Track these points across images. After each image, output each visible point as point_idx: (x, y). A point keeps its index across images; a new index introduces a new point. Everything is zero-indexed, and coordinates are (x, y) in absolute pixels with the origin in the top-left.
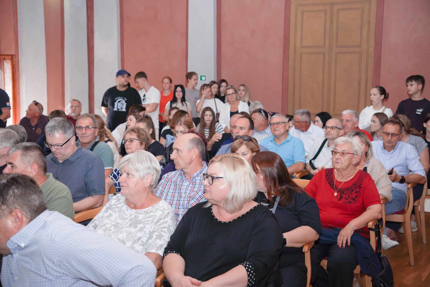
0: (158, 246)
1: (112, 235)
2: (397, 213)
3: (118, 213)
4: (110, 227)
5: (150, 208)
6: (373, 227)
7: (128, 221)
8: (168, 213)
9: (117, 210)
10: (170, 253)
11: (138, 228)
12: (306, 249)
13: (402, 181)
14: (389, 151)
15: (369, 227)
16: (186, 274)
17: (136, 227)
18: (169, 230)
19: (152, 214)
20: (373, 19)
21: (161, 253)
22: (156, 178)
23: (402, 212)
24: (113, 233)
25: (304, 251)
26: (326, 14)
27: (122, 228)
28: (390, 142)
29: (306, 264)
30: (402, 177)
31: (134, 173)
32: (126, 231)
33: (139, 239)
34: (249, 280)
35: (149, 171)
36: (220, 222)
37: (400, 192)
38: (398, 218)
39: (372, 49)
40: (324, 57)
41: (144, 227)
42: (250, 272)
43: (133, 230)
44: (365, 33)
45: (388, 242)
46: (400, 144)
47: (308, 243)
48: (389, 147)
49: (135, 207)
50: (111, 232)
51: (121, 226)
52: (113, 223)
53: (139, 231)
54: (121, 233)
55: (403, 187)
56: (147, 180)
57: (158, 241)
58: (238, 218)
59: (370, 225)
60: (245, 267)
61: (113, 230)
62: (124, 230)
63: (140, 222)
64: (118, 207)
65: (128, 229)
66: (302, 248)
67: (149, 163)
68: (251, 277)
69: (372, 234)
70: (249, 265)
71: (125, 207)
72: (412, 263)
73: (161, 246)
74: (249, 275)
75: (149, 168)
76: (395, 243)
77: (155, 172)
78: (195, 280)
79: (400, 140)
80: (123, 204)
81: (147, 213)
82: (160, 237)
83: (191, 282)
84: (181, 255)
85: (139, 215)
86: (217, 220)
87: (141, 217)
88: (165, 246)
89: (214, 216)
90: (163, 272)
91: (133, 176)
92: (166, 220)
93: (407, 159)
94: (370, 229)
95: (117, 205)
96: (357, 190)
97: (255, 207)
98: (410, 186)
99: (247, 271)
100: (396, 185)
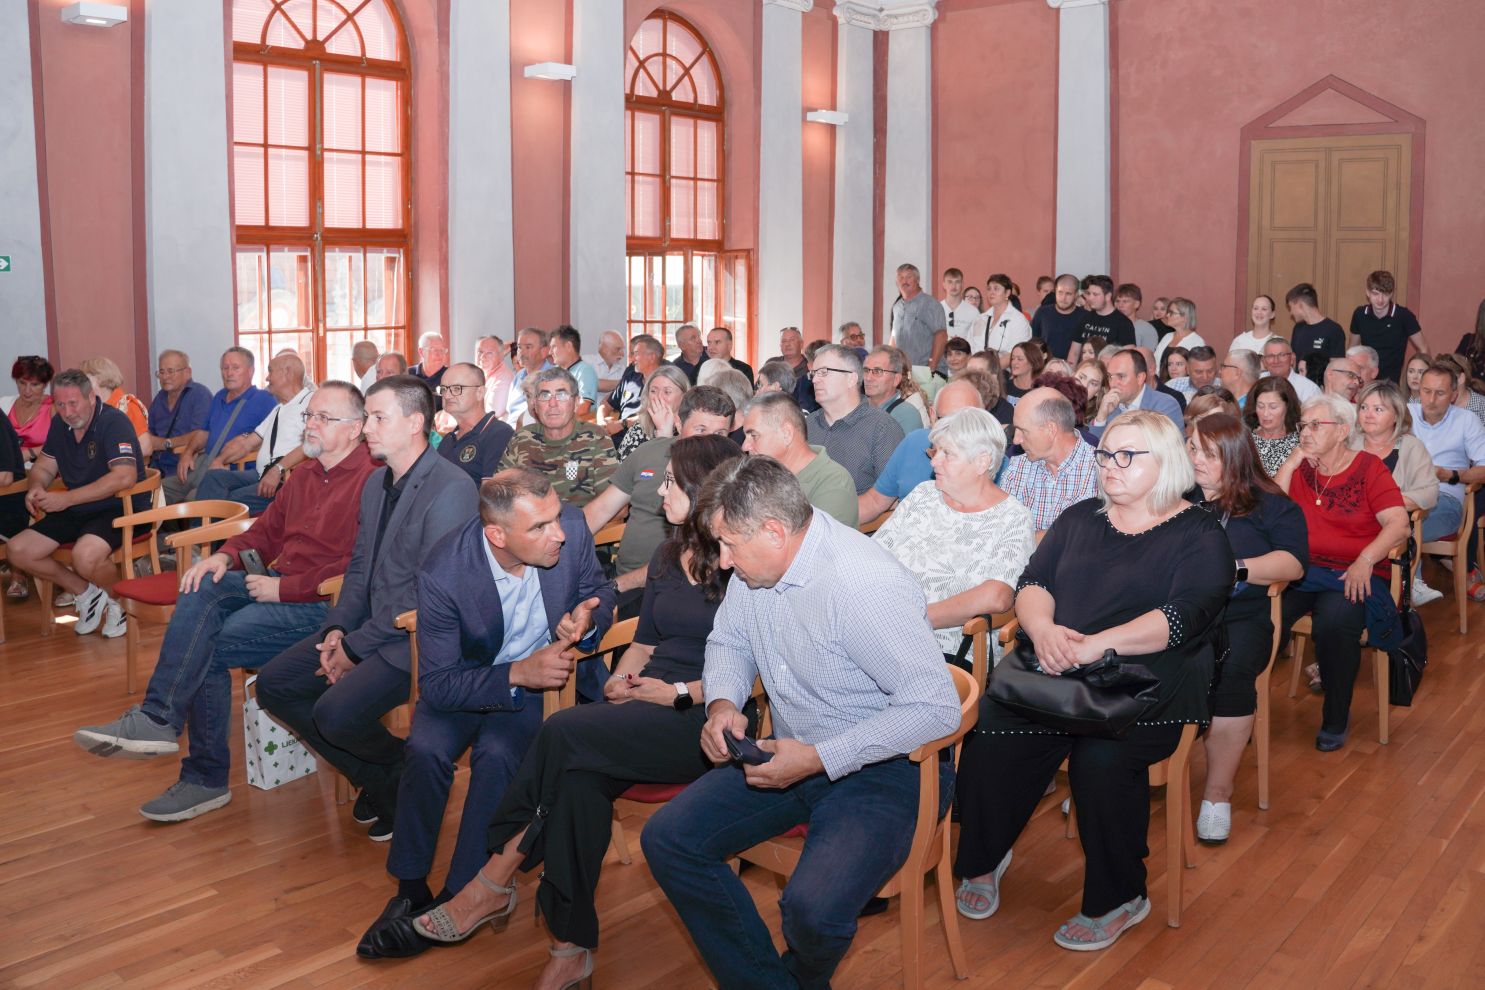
0: (1007, 570)
1: (926, 556)
2: (1442, 539)
3: (930, 518)
4: (920, 543)
5: (992, 509)
6: (1398, 558)
7: (952, 532)
8: (1026, 518)
9: (927, 512)
10: (1029, 584)
11: (974, 545)
12: (1273, 592)
13: (1454, 479)
14: (1432, 424)
15: (1390, 557)
16: (1057, 621)
17: (969, 543)
18: (1025, 547)
19: (995, 521)
20: (1406, 179)
21: (1013, 583)
22: (998, 457)
23: (1453, 537)
24: (928, 553)
25: (1269, 594)
26: (1317, 166)
27: (942, 545)
28: (1433, 406)
29: (1272, 618)
30: (1455, 472)
31: (955, 449)
32: (951, 549)
33: (977, 563)
34: (1171, 637)
35: (983, 447)
36: (1121, 534)
37: (1452, 500)
38: (1444, 548)
39: (1405, 235)
40: (1315, 247)
41: (985, 544)
42: (1174, 623)
43: (963, 548)
44: (1391, 202)
45: (1423, 593)
46: (1453, 410)
47: (1278, 582)
49: (964, 509)
50: (923, 551)
51: (939, 542)
52: (924, 537)
53: (976, 550)
54: (942, 553)
55: (1456, 491)
56: (981, 462)
57: (1007, 561)
59: (1393, 554)
60: (1166, 613)
61: (927, 548)
62: (947, 547)
63: (976, 535)
64: (929, 508)
65: (954, 547)
66: (1268, 587)
67: (982, 431)
68: (1175, 632)
70: (1173, 611)
71: (943, 508)
72: (1464, 629)
73: (1013, 571)
74: (1171, 628)
75: (984, 441)
76: (1437, 594)
77: (994, 446)
78: (1073, 633)
79: (1453, 403)
80: (938, 501)
81: (988, 519)
82: (1010, 555)
83: (1066, 635)
84: (1048, 589)
85: (973, 523)
86: (1115, 530)
87: (976, 526)
88: (1020, 572)
89: (1110, 524)
90: (1016, 616)
91: (956, 456)
92: (1020, 528)
93: (1464, 439)
94: (1393, 561)
96: (1358, 487)
98: (1469, 488)
99: (1169, 620)
100: (1445, 487)
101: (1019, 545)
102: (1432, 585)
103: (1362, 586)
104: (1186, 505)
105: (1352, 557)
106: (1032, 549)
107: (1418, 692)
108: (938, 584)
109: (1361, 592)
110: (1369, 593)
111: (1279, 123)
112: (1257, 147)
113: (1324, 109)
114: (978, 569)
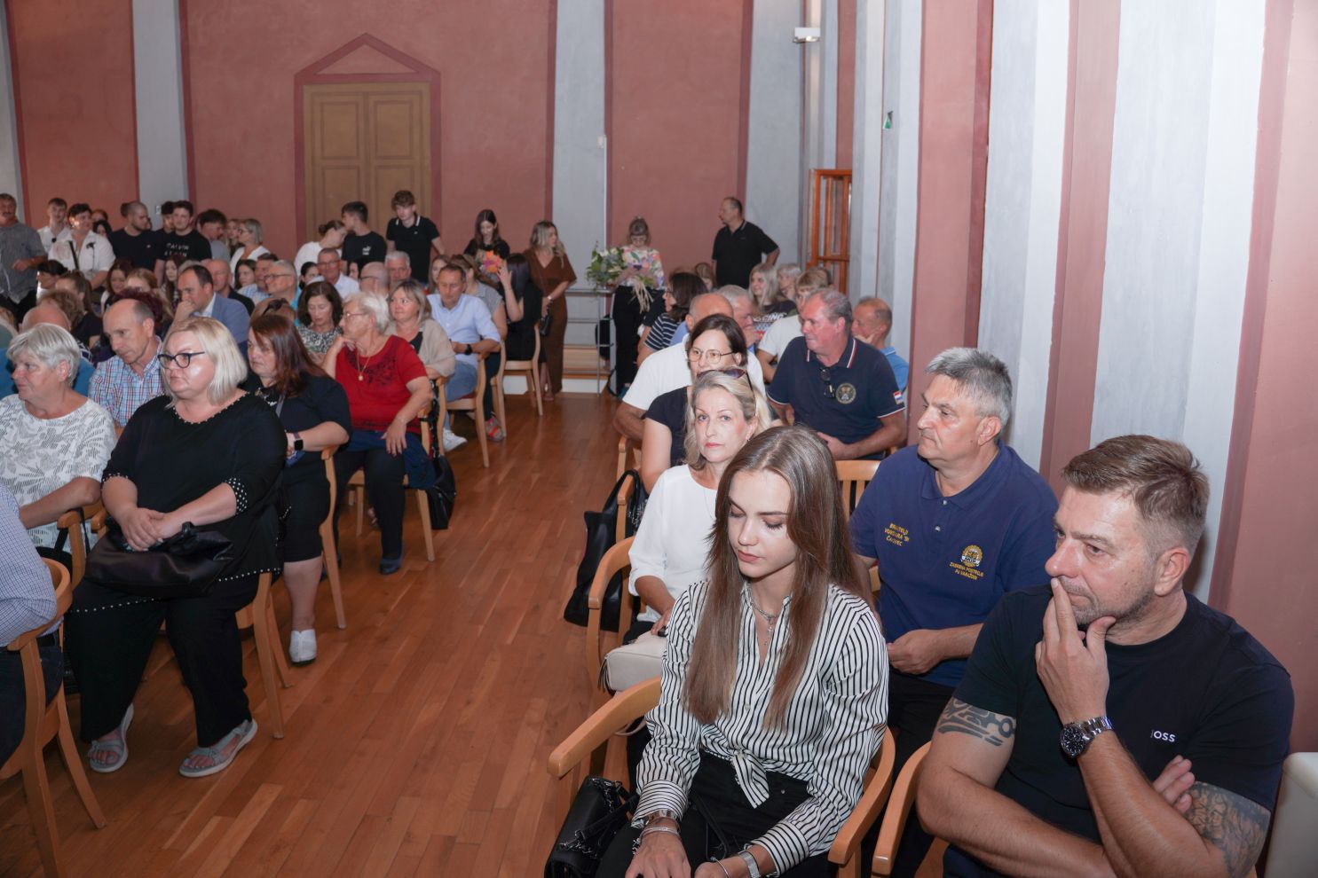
0: (92, 466)
1: (16, 463)
2: (465, 397)
3: (16, 428)
4: (8, 451)
5: (73, 414)
6: (425, 417)
7: (37, 438)
8: (105, 418)
9: (12, 423)
10: (112, 476)
11: (59, 448)
12: (325, 456)
13: (469, 351)
14: (450, 309)
15: (419, 417)
16: (140, 505)
17: (54, 446)
18: (107, 444)
19: (77, 424)
21: (98, 477)
24: (16, 459)
25: (323, 457)
26: (357, 107)
27: (30, 450)
28: (449, 296)
29: (327, 476)
30: (469, 345)
31: (37, 361)
32: (38, 454)
33: (64, 463)
34: (238, 504)
35: (62, 356)
36: (188, 424)
37: (469, 366)
38: (466, 404)
39: (427, 162)
41: (69, 445)
42: (239, 493)
43: (49, 451)
44: (416, 137)
45: (450, 440)
46: (464, 298)
47: (330, 447)
48: (449, 303)
49: (47, 416)
50: (12, 459)
51: (26, 448)
52: (12, 445)
53: (61, 451)
54: (30, 458)
55: (471, 360)
56: (61, 370)
57: (91, 459)
58: (216, 416)
59: (421, 414)
60: (231, 485)
61: (15, 456)
62: (35, 452)
63: (60, 438)
64: (15, 419)
65: (41, 451)
66: (320, 452)
67: (60, 343)
68: (241, 500)
69: (425, 426)
70: (237, 482)
71: (27, 418)
72: (487, 464)
73: (97, 466)
74: (237, 497)
75: (61, 351)
76: (462, 440)
77: (71, 355)
78: (154, 513)
79: (464, 292)
80: (22, 412)
81: (69, 423)
82: (93, 453)
83: (149, 515)
84: (130, 478)
85: (56, 428)
86: (182, 420)
87: (59, 430)
88: (104, 466)
89: (178, 416)
90: (104, 505)
91: (38, 367)
92: (101, 428)
93: (474, 319)
94: (421, 420)
95: (10, 415)
96: (391, 364)
97: (241, 398)
98: (480, 356)
99: (235, 490)
100: (462, 357)
101: (101, 442)
102: (458, 433)
103: (399, 441)
104: (241, 394)
105: (389, 420)
106: (113, 443)
107: (453, 517)
108: (30, 487)
109: (399, 447)
110: (405, 446)
111: (326, 71)
112: (308, 90)
113: (361, 61)
114: (66, 469)
